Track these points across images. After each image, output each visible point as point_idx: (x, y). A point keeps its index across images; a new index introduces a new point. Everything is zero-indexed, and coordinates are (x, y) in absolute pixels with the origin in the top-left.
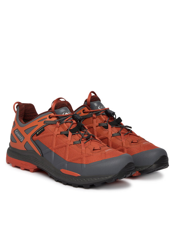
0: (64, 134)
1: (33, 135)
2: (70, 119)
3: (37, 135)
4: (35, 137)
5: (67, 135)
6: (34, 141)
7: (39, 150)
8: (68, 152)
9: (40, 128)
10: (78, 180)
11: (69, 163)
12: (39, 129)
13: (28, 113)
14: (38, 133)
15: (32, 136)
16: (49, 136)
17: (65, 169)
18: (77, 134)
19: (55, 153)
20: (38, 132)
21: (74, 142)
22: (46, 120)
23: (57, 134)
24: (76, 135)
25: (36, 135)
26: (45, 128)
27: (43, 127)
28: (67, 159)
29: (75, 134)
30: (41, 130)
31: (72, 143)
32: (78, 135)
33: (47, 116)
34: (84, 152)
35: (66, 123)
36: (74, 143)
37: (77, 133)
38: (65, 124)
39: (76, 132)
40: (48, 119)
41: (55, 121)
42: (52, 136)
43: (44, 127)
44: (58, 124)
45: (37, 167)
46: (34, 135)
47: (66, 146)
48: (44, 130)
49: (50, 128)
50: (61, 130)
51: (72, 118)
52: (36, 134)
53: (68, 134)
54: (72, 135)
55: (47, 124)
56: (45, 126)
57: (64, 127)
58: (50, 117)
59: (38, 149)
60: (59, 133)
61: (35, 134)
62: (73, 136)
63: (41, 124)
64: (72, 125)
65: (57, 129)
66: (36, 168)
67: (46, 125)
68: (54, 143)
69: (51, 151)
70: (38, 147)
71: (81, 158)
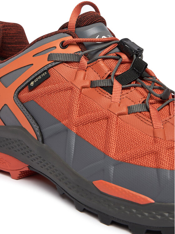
0: (101, 87)
1: (20, 88)
2: (114, 51)
3: (32, 89)
4: (25, 94)
5: (110, 89)
6: (23, 104)
7: (35, 126)
8: (114, 133)
9: (39, 72)
10: (146, 214)
11: (118, 163)
12: (36, 75)
13: (9, 43)
14: (32, 83)
15: (19, 91)
16: (60, 90)
17: (109, 181)
18: (135, 87)
19: (77, 135)
20: (33, 80)
21: (129, 108)
22: (54, 51)
23: (83, 87)
24: (132, 89)
25: (27, 88)
26: (51, 71)
27: (46, 68)
28: (112, 153)
29: (129, 88)
30: (40, 77)
31: (125, 110)
32: (139, 88)
33: (57, 43)
34: (160, 135)
35: (104, 59)
36: (130, 111)
37: (133, 84)
38: (101, 63)
39: (130, 83)
40: (59, 50)
41: (76, 54)
42: (69, 92)
43: (49, 69)
44: (84, 61)
45: (29, 167)
46: (23, 88)
47: (107, 118)
48: (48, 76)
49: (65, 70)
50: (93, 75)
51: (117, 50)
52: (29, 86)
53: (112, 87)
54: (123, 89)
55: (56, 61)
56: (50, 66)
57: (99, 71)
58: (64, 46)
59: (33, 122)
60: (88, 83)
61: (26, 86)
62: (126, 91)
63: (41, 62)
64: (119, 66)
65: (81, 74)
66: (26, 169)
67: (54, 64)
68: (76, 108)
69: (66, 130)
70: (31, 120)
71: (156, 153)
